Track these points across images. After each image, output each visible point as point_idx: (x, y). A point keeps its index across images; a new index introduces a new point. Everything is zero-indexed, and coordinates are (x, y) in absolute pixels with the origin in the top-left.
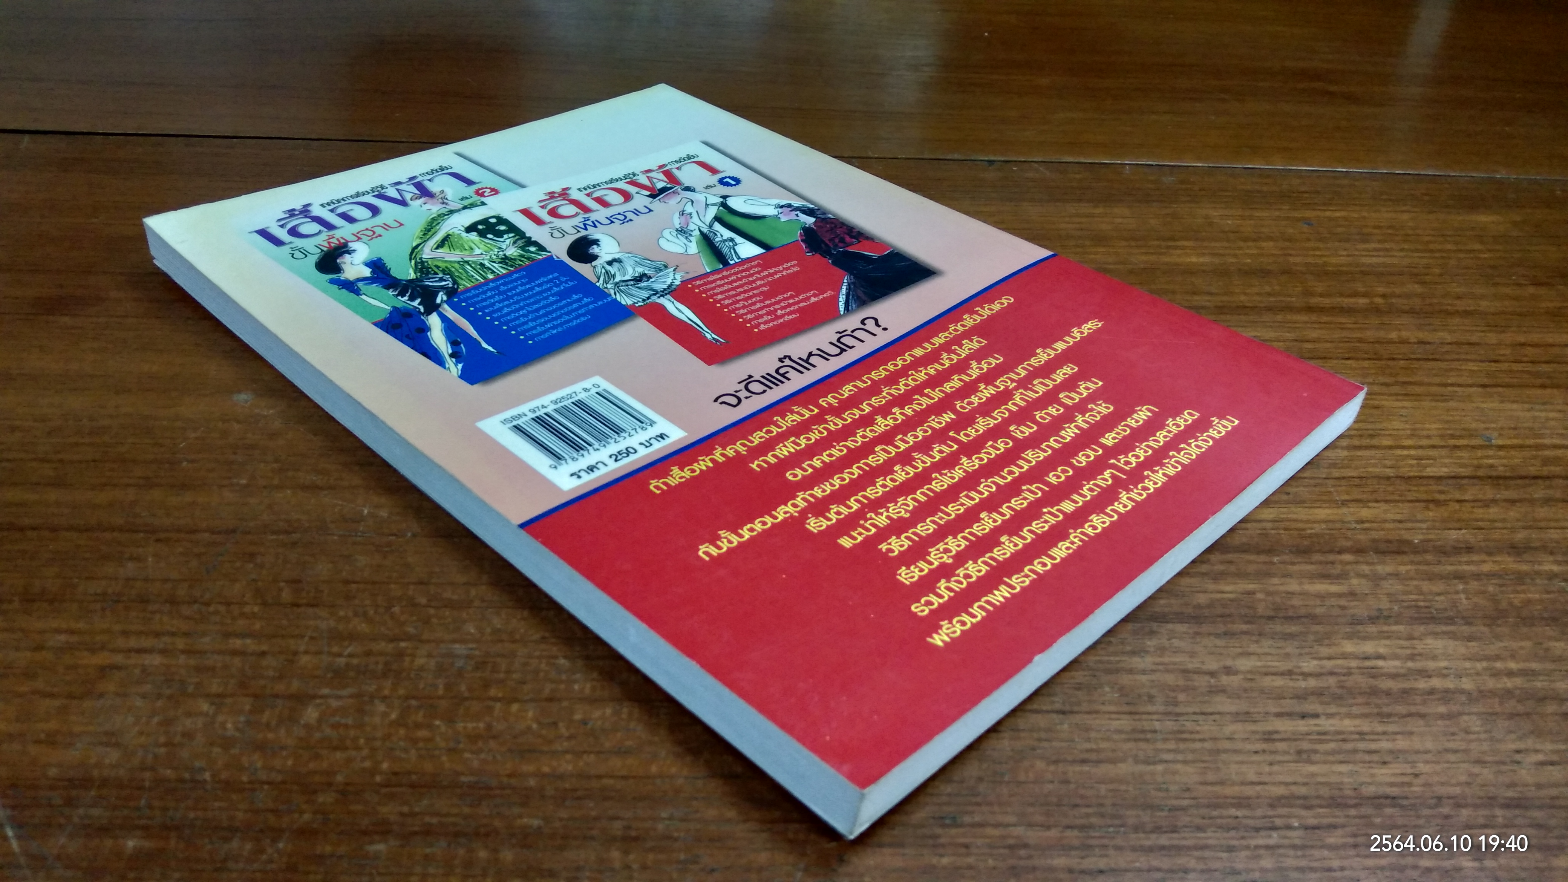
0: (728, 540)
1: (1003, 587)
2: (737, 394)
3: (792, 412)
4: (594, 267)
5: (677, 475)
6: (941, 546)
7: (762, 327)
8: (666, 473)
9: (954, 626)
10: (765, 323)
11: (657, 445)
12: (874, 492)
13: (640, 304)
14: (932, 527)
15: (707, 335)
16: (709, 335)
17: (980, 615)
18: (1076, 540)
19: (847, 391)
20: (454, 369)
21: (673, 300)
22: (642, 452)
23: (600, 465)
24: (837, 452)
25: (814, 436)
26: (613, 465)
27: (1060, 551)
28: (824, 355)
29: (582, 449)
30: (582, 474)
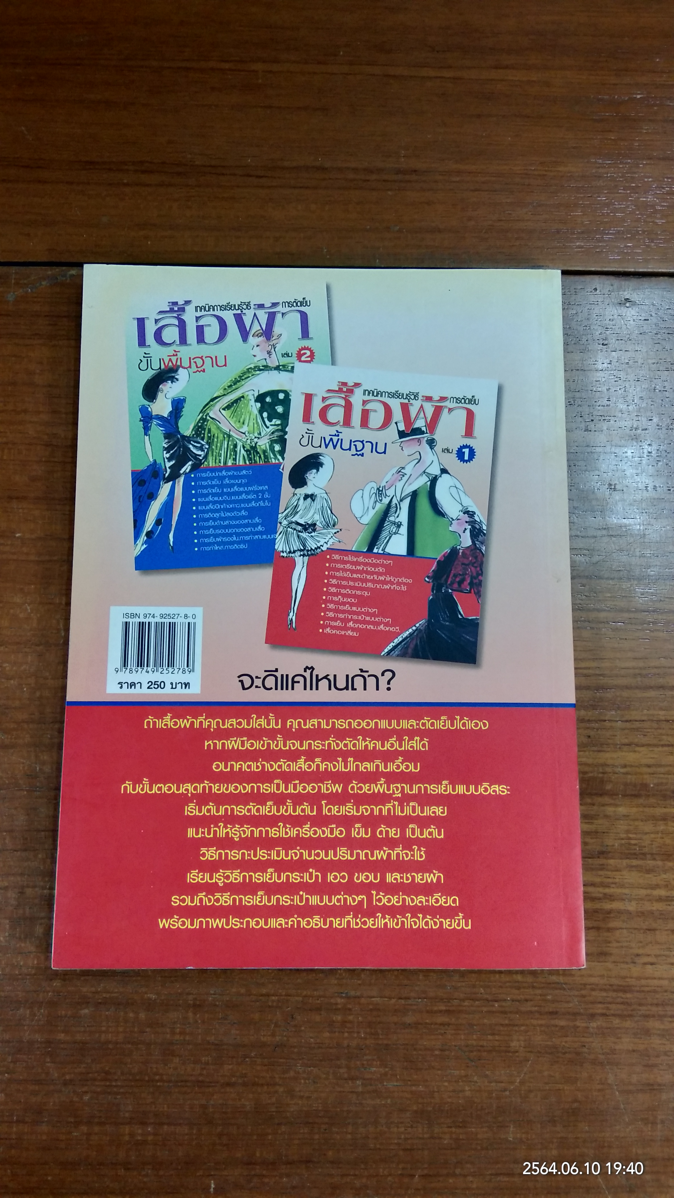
0: (145, 788)
1: (224, 920)
2: (255, 679)
3: (267, 717)
4: (294, 494)
5: (167, 721)
6: (228, 873)
7: (328, 630)
8: (161, 716)
9: (178, 923)
10: (333, 628)
11: (179, 690)
12: (240, 810)
13: (285, 555)
14: (239, 857)
15: (291, 614)
16: (292, 616)
17: (196, 925)
18: (290, 923)
19: (312, 723)
20: (140, 546)
21: (305, 564)
22: (168, 690)
23: (138, 686)
24: (255, 767)
25: (257, 745)
26: (145, 690)
27: (274, 923)
28: (333, 684)
29: (141, 666)
30: (125, 686)
